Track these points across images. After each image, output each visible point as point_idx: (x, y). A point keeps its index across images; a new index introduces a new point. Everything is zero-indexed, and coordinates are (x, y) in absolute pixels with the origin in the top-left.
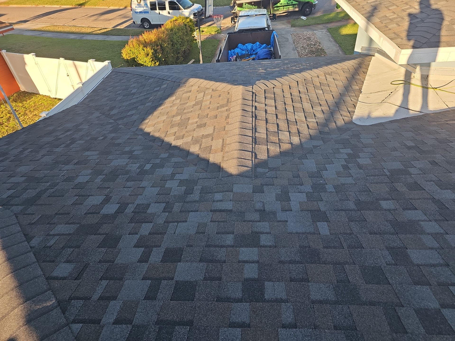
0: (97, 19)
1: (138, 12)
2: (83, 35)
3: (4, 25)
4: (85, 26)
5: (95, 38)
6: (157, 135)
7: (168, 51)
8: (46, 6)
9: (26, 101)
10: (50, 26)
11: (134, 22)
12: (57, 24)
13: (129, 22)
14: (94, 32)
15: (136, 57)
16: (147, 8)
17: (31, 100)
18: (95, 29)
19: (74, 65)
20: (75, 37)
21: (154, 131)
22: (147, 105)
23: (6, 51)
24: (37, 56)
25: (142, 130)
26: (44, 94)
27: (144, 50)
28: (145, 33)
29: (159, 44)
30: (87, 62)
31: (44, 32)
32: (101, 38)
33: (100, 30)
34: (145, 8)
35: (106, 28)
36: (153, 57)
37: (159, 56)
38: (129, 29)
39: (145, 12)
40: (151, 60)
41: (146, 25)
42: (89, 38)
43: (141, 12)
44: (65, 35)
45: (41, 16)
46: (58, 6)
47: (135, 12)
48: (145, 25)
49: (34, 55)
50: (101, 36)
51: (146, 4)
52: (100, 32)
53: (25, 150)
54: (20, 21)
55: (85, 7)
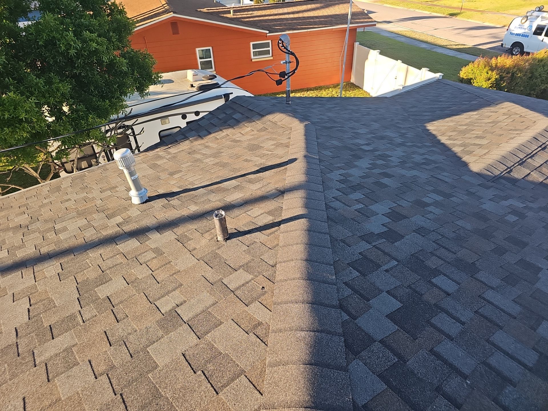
0: (462, 33)
1: (514, 34)
2: (435, 46)
3: (370, 20)
4: (443, 38)
5: (446, 52)
6: (434, 133)
7: (519, 82)
8: (417, 10)
9: (349, 91)
10: (408, 31)
11: (502, 44)
12: (417, 30)
13: (496, 43)
14: (448, 47)
15: (473, 78)
16: (529, 31)
17: (354, 92)
18: (453, 43)
19: (406, 70)
20: (426, 46)
21: (435, 130)
22: (446, 112)
23: (359, 43)
24: (380, 53)
25: (425, 127)
26: (366, 91)
27: (488, 73)
28: (503, 56)
29: (512, 72)
30: (420, 70)
31: (400, 36)
32: (452, 53)
33: (456, 45)
34: (526, 31)
35: (464, 45)
36: (495, 83)
37: (502, 84)
38: (491, 51)
39: (524, 35)
40: (490, 85)
41: (516, 50)
42: (440, 50)
43: (518, 35)
44: (417, 43)
45: (406, 20)
46: (429, 13)
47: (511, 33)
48: (514, 51)
49: (378, 52)
50: (454, 51)
51: (531, 26)
52: (455, 48)
53: (335, 107)
54: (383, 21)
55: (456, 18)
